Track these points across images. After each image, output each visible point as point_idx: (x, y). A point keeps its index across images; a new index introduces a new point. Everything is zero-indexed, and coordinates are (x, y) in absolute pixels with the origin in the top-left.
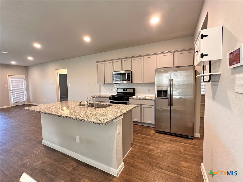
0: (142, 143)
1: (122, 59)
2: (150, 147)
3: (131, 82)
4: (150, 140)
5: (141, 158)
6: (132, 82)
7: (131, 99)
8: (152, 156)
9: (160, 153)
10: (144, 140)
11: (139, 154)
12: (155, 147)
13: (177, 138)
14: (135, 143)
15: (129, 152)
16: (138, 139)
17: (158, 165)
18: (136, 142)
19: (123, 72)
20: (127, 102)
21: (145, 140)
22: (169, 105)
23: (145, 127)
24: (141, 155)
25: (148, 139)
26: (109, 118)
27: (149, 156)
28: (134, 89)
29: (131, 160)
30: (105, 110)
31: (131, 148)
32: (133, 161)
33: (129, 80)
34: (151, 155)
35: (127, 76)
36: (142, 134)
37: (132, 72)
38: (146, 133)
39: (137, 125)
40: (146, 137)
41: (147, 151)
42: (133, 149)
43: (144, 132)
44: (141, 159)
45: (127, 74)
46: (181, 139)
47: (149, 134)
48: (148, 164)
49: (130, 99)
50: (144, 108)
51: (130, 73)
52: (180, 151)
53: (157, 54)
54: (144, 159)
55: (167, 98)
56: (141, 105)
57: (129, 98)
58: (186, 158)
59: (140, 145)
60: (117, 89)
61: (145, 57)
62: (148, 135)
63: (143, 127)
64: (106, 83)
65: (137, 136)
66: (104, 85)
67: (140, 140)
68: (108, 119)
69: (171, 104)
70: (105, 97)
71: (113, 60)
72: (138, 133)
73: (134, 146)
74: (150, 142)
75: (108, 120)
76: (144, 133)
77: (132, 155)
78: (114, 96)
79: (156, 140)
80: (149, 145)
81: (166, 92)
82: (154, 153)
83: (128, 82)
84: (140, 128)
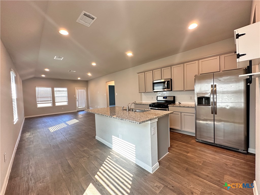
0: (181, 150)
1: (161, 68)
2: (189, 154)
3: (170, 90)
4: (189, 149)
5: (177, 163)
6: (171, 90)
7: (170, 106)
8: (191, 163)
9: (200, 162)
10: (183, 148)
11: (175, 159)
12: (195, 155)
13: (224, 151)
14: (173, 149)
15: (165, 156)
16: (177, 146)
17: (195, 173)
19: (163, 81)
20: (167, 109)
21: (184, 147)
22: (212, 113)
23: (186, 135)
24: (178, 160)
25: (188, 147)
27: (186, 162)
28: (174, 97)
29: (167, 163)
30: (142, 114)
31: (169, 152)
33: (168, 87)
34: (189, 162)
35: (166, 84)
36: (182, 141)
37: (171, 80)
38: (186, 141)
39: (177, 133)
40: (185, 145)
41: (184, 158)
42: (170, 153)
44: (177, 164)
45: (166, 82)
46: (230, 152)
48: (185, 169)
50: (184, 116)
52: (227, 165)
53: (198, 60)
54: (181, 164)
55: (210, 106)
57: (168, 105)
58: (233, 172)
59: (178, 151)
60: (157, 97)
61: (185, 64)
62: (188, 143)
63: (184, 136)
64: (146, 92)
65: (176, 143)
66: (145, 94)
70: (146, 105)
71: (152, 70)
72: (177, 140)
73: (171, 151)
74: (189, 150)
76: (184, 141)
77: (168, 159)
78: (154, 104)
79: (197, 149)
80: (188, 153)
81: (208, 99)
82: (193, 161)
83: (168, 90)
84: (180, 136)
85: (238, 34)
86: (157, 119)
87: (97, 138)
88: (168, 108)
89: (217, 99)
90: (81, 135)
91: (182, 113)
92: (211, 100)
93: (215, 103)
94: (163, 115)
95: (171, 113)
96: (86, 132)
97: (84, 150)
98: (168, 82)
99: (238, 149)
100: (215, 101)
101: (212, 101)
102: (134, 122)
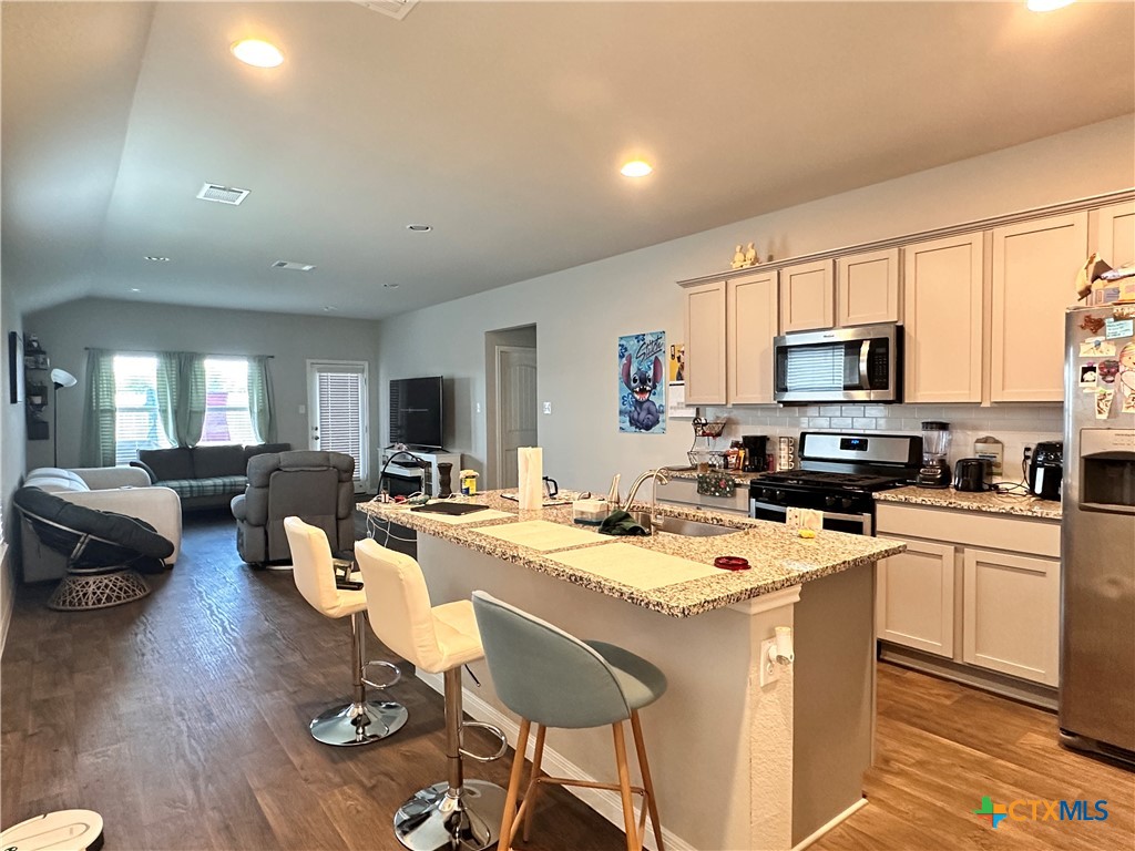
0: (947, 792)
1: (835, 256)
2: (1001, 828)
3: (891, 398)
4: (1007, 789)
6: (899, 398)
7: (886, 501)
10: (965, 780)
14: (896, 782)
15: (842, 825)
16: (921, 764)
18: (900, 773)
19: (844, 335)
20: (866, 518)
21: (969, 775)
23: (987, 697)
25: (996, 776)
26: (714, 586)
28: (916, 443)
30: (703, 549)
31: (864, 801)
33: (875, 379)
35: (864, 357)
36: (958, 735)
37: (900, 331)
38: (982, 735)
39: (928, 679)
40: (980, 765)
42: (875, 809)
43: (969, 730)
45: (865, 348)
47: (1013, 748)
49: (879, 500)
50: (983, 569)
51: (887, 339)
53: (1091, 206)
56: (959, 548)
57: (875, 495)
59: (930, 799)
60: (803, 435)
61: (999, 232)
62: (997, 749)
63: (972, 697)
64: (733, 401)
65: (917, 745)
66: (723, 411)
67: (932, 767)
68: (708, 590)
71: (778, 268)
72: (924, 723)
73: (881, 794)
75: (702, 598)
76: (972, 736)
77: (856, 843)
78: (779, 479)
83: (873, 395)
84: (947, 697)
86: (798, 588)
88: (873, 511)
91: (967, 550)
94: (834, 567)
95: (888, 553)
98: (878, 345)
102: (648, 604)
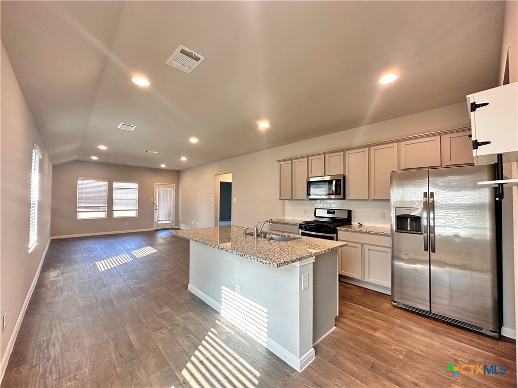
0: (360, 323)
1: (325, 154)
2: (377, 334)
3: (342, 198)
4: (379, 322)
5: (353, 351)
6: (344, 198)
7: (341, 230)
8: (381, 354)
9: (400, 352)
10: (366, 319)
11: (350, 343)
12: (390, 336)
13: (452, 330)
14: (345, 320)
15: (329, 335)
16: (352, 314)
17: (390, 375)
18: (346, 318)
19: (328, 178)
20: (334, 235)
21: (367, 317)
22: (426, 250)
23: (372, 292)
24: (354, 346)
25: (375, 317)
26: (288, 257)
27: (371, 351)
28: (349, 212)
29: (331, 350)
30: (284, 245)
31: (335, 327)
32: (334, 352)
33: (337, 193)
34: (377, 350)
35: (334, 185)
36: (364, 305)
37: (344, 177)
38: (371, 304)
39: (354, 287)
40: (370, 313)
41: (368, 341)
42: (339, 330)
43: (367, 303)
44: (354, 354)
45: (334, 182)
46: (462, 334)
47: (380, 308)
48: (369, 367)
49: (339, 230)
50: (370, 251)
51: (340, 180)
52: (456, 361)
53: (399, 141)
54: (360, 354)
55: (422, 234)
56: (363, 245)
57: (338, 228)
59: (355, 326)
60: (316, 209)
61: (373, 148)
62: (375, 309)
63: (367, 292)
64: (294, 198)
65: (351, 308)
66: (291, 202)
67: (356, 315)
69: (430, 246)
70: (292, 224)
71: (308, 157)
72: (353, 301)
73: (341, 325)
74: (378, 324)
76: (368, 305)
77: (333, 342)
78: (308, 223)
79: (393, 324)
80: (376, 330)
81: (417, 220)
82: (385, 350)
83: (337, 197)
84: (360, 292)
85: (475, 102)
86: (314, 257)
87: (192, 288)
88: (337, 233)
89: (436, 221)
90: (159, 279)
91: (365, 245)
92: (424, 222)
93: (431, 229)
94: (325, 251)
95: (342, 246)
96: (169, 276)
97: (163, 314)
98: (338, 181)
99: (481, 329)
100: (432, 224)
101: (426, 224)
102: (266, 263)
